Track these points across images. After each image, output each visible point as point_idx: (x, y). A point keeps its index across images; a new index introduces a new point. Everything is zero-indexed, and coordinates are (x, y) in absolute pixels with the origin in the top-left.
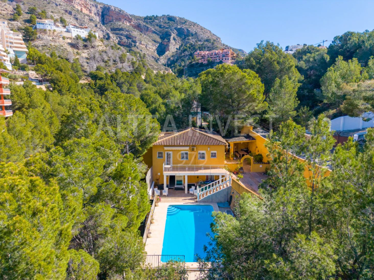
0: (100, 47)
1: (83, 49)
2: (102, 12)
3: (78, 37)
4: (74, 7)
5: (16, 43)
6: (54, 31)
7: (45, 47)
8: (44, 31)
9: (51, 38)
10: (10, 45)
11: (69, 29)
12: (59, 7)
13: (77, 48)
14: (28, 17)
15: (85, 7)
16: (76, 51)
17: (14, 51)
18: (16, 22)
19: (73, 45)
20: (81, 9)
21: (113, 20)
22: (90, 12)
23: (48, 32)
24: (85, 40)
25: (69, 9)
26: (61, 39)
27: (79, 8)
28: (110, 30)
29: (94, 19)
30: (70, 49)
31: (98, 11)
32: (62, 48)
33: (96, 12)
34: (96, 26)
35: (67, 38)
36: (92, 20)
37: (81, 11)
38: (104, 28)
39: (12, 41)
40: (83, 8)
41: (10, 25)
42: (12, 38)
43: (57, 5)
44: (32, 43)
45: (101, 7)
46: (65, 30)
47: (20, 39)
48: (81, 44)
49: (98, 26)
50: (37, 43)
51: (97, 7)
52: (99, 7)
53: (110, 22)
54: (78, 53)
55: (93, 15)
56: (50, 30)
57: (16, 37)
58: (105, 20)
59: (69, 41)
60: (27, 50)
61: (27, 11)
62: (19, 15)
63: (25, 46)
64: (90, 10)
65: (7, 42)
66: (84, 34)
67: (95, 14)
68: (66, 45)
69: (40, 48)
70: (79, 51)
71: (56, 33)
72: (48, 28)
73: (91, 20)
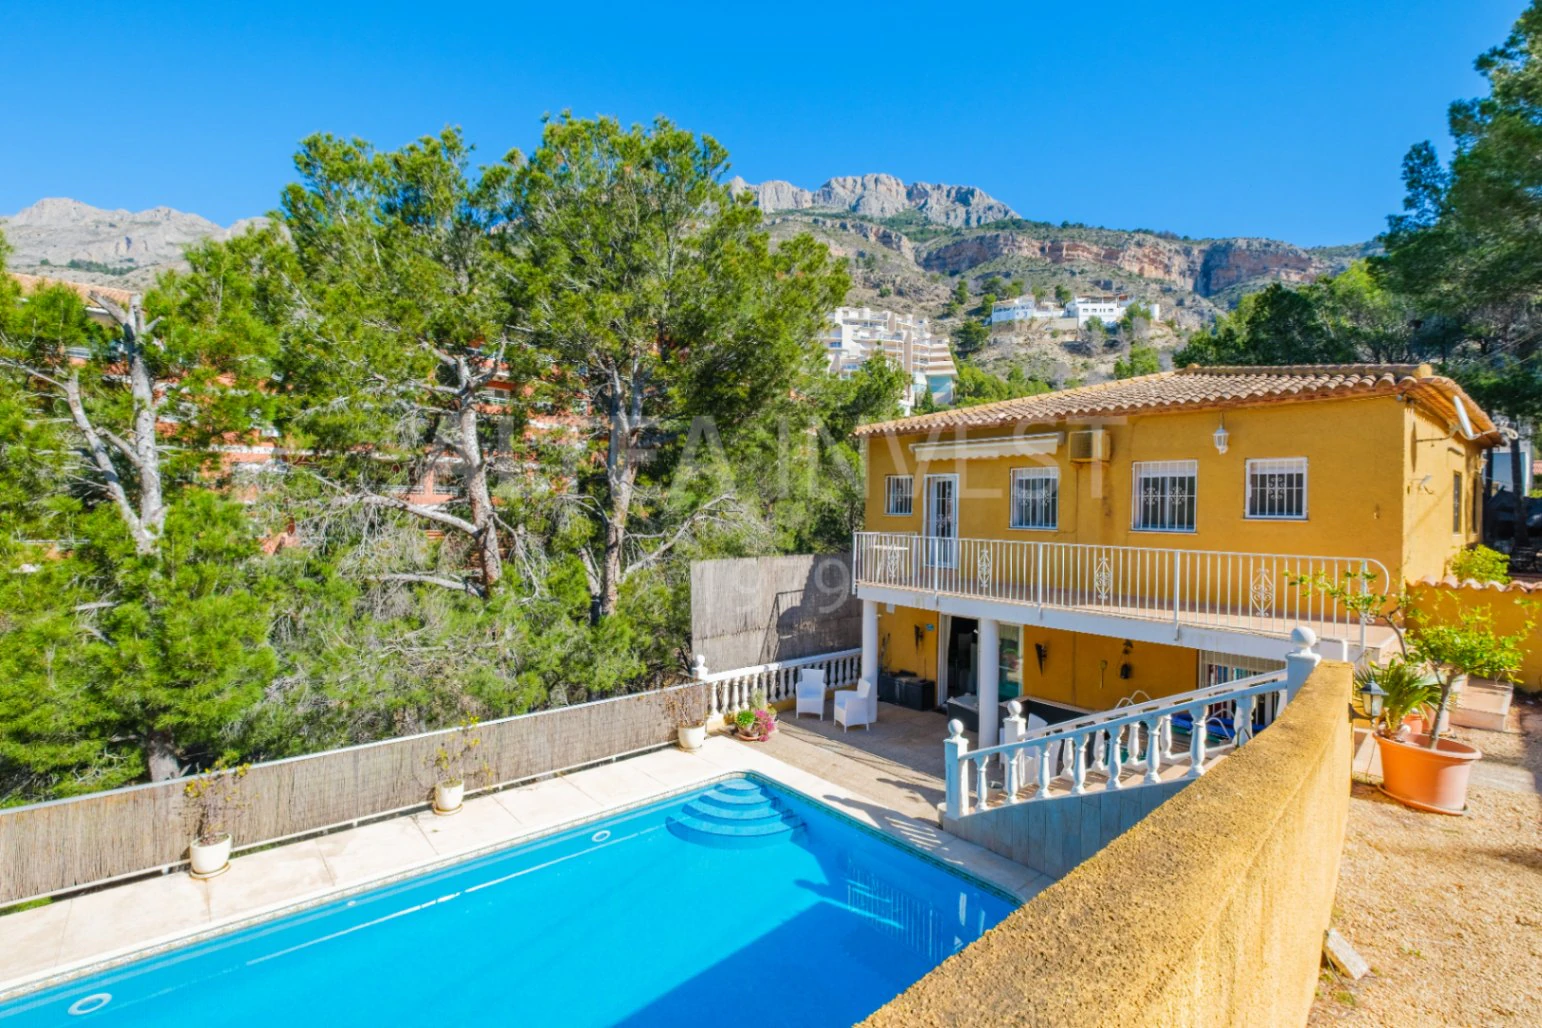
0: (1157, 340)
1: (1105, 352)
2: (1206, 263)
3: (1092, 324)
4: (1120, 269)
5: (933, 359)
6: (1033, 320)
7: (1002, 363)
8: (1009, 326)
9: (1021, 340)
10: (918, 363)
11: (1072, 308)
12: (1078, 278)
13: (1088, 353)
14: (976, 302)
15: (1153, 261)
16: (1080, 360)
17: (927, 377)
18: (951, 319)
19: (1074, 348)
20: (1142, 270)
21: (1239, 278)
22: (1167, 269)
23: (1017, 325)
24: (1112, 330)
25: (1105, 276)
26: (1047, 337)
27: (1136, 269)
28: (1226, 306)
29: (1174, 288)
30: (1065, 358)
31: (1193, 262)
32: (1044, 358)
33: (1185, 266)
34: (1180, 303)
35: (1065, 333)
36: (1170, 290)
37: (1141, 275)
38: (1206, 304)
39: (926, 355)
40: (1146, 266)
41: (938, 329)
42: (926, 350)
43: (1073, 274)
44: (973, 358)
45: (1201, 251)
46: (1062, 312)
47: (943, 350)
48: (1099, 340)
49: (1188, 303)
50: (988, 355)
51: (1187, 252)
52: (1196, 252)
53: (1230, 284)
54: (1085, 366)
55: (1175, 276)
56: (1021, 321)
57: (937, 346)
58: (1213, 282)
59: (1069, 339)
60: (954, 372)
61: (979, 291)
62: (961, 303)
63: (951, 363)
64: (1166, 266)
65: (915, 359)
66: (1111, 313)
67: (1182, 274)
68: (1056, 349)
69: (990, 366)
70: (1092, 361)
71: (1035, 326)
72: (1019, 315)
73: (1166, 291)
